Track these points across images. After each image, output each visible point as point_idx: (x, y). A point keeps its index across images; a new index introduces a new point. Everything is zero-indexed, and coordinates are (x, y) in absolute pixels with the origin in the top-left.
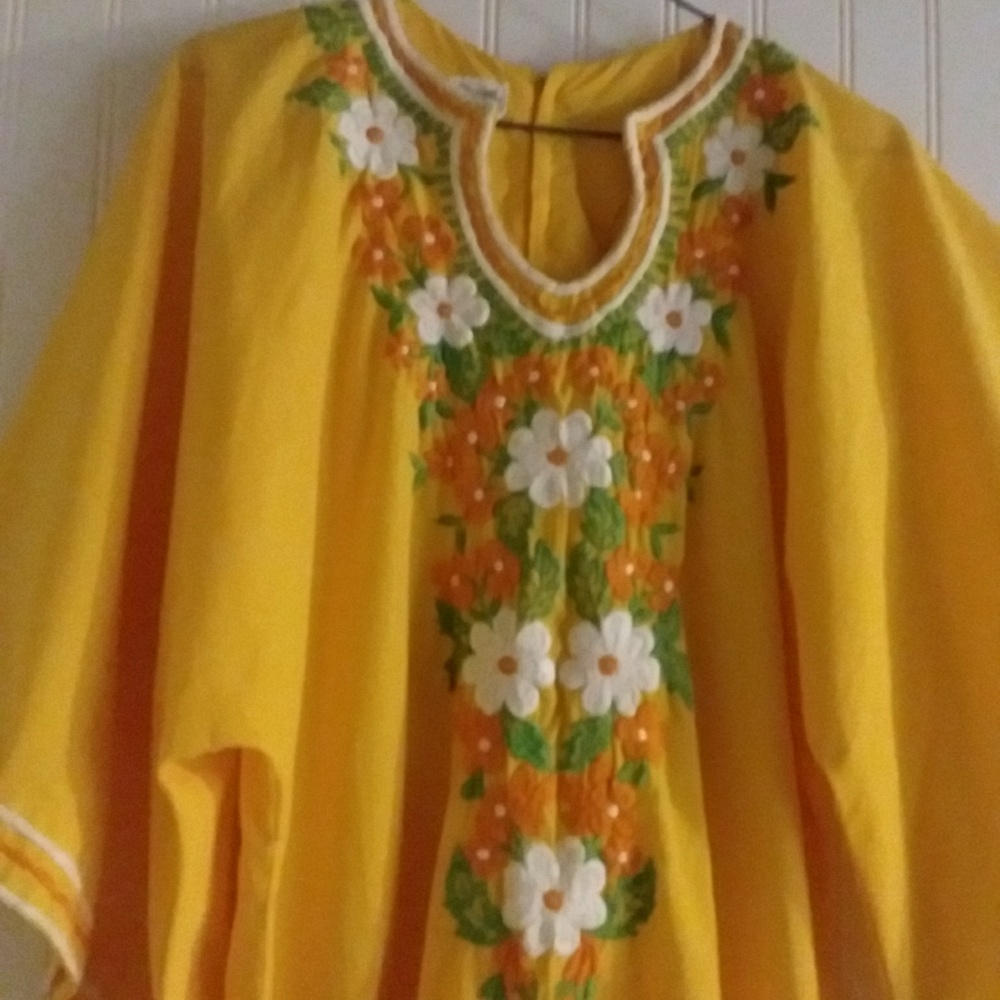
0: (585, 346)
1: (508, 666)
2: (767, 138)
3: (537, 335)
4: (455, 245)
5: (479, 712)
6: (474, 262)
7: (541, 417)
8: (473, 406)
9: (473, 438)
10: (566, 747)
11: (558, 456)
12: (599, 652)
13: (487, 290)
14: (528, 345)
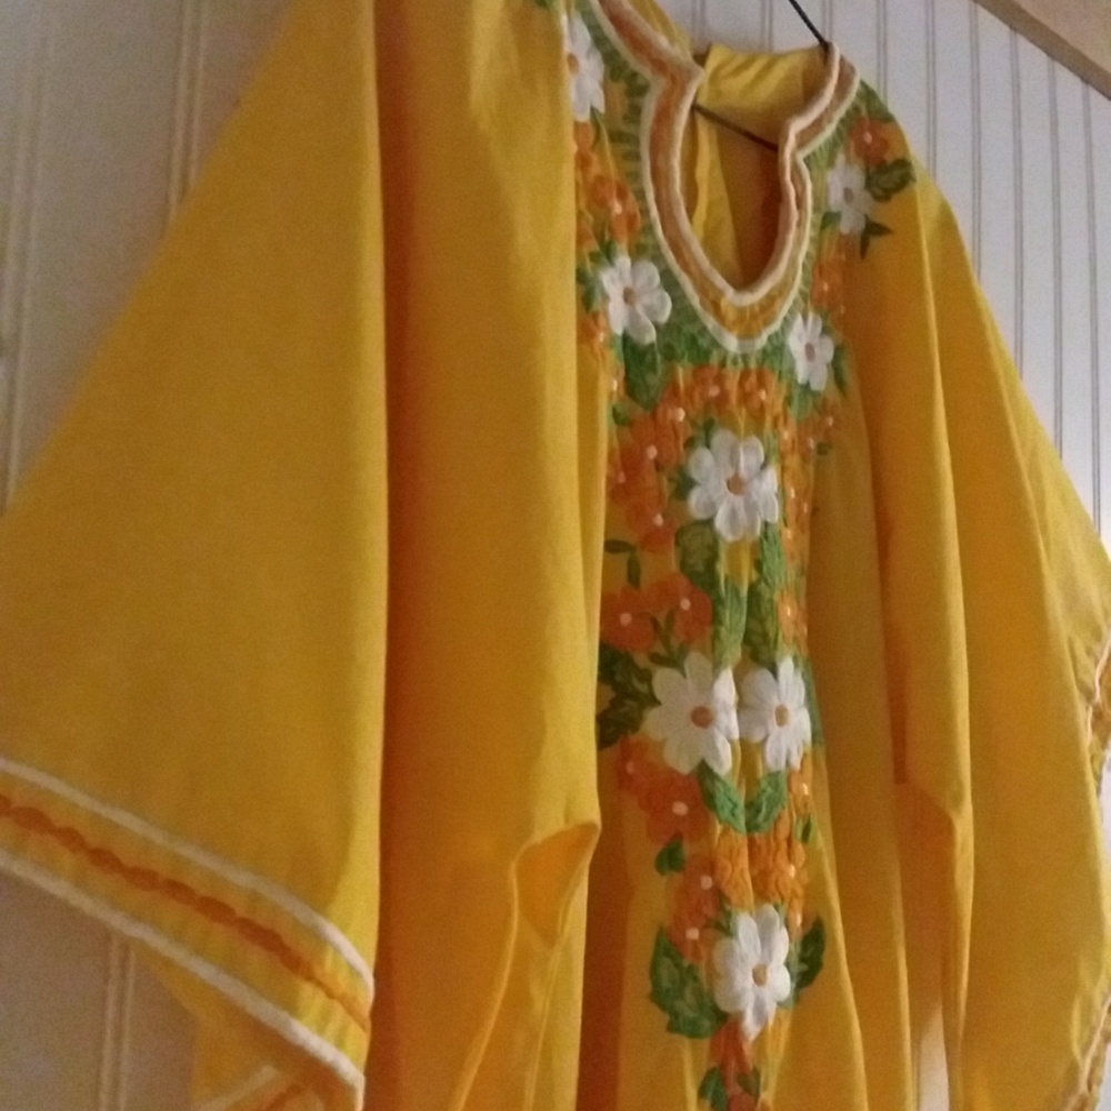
0: (753, 365)
1: (703, 717)
2: (869, 183)
3: (715, 344)
4: (639, 224)
5: (672, 772)
6: (657, 247)
7: (721, 438)
8: (654, 415)
9: (652, 452)
10: (752, 807)
11: (736, 485)
12: (775, 702)
13: (669, 283)
14: (707, 354)
